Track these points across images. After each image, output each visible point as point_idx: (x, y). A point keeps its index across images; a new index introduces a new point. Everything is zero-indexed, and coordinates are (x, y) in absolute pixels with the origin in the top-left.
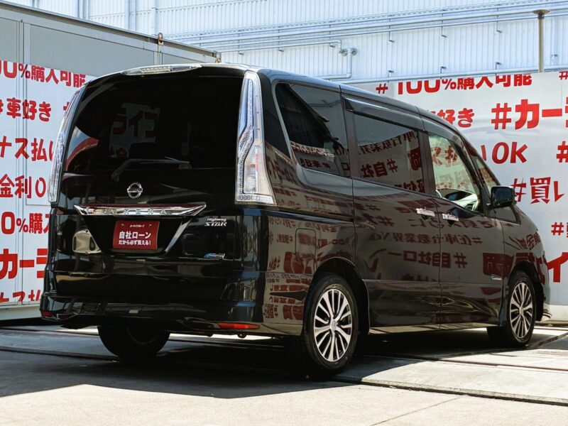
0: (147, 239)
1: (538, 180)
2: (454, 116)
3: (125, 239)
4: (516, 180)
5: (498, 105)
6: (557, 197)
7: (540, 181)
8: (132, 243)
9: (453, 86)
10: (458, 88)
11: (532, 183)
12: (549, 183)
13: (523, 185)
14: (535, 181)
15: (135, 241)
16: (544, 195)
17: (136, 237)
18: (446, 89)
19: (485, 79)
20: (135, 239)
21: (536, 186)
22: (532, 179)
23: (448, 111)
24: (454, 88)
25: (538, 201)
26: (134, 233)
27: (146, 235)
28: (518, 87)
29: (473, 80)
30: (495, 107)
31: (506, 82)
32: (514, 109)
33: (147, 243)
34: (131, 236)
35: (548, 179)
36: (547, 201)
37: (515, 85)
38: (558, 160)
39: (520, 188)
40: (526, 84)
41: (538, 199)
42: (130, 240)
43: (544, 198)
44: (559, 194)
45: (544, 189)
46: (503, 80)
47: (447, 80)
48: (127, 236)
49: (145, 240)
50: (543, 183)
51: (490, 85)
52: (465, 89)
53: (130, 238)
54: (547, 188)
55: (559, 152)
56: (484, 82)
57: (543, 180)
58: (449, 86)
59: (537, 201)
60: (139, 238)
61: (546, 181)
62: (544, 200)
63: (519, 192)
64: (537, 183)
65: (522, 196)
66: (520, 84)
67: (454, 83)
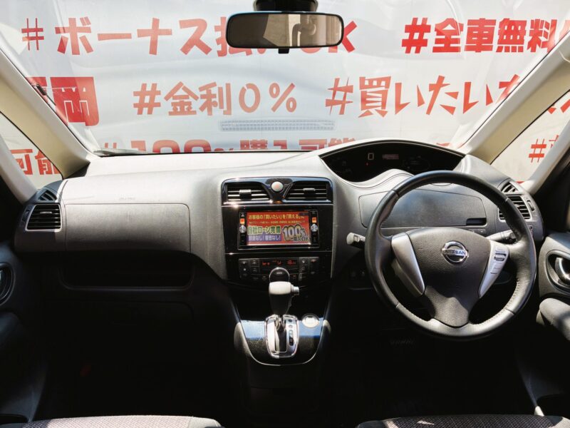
1: (371, 81)
4: (337, 81)
6: (399, 107)
7: (375, 83)
11: (362, 86)
12: (387, 86)
13: (348, 89)
14: (367, 83)
16: (380, 104)
21: (368, 90)
22: (362, 80)
25: (371, 114)
35: (388, 80)
36: (383, 113)
38: (405, 48)
39: (343, 93)
41: (371, 110)
43: (380, 109)
44: (402, 102)
45: (380, 95)
50: (379, 85)
54: (385, 94)
55: (407, 36)
57: (379, 80)
59: (368, 113)
61: (383, 83)
62: (378, 111)
63: (341, 99)
64: (371, 86)
65: (346, 105)
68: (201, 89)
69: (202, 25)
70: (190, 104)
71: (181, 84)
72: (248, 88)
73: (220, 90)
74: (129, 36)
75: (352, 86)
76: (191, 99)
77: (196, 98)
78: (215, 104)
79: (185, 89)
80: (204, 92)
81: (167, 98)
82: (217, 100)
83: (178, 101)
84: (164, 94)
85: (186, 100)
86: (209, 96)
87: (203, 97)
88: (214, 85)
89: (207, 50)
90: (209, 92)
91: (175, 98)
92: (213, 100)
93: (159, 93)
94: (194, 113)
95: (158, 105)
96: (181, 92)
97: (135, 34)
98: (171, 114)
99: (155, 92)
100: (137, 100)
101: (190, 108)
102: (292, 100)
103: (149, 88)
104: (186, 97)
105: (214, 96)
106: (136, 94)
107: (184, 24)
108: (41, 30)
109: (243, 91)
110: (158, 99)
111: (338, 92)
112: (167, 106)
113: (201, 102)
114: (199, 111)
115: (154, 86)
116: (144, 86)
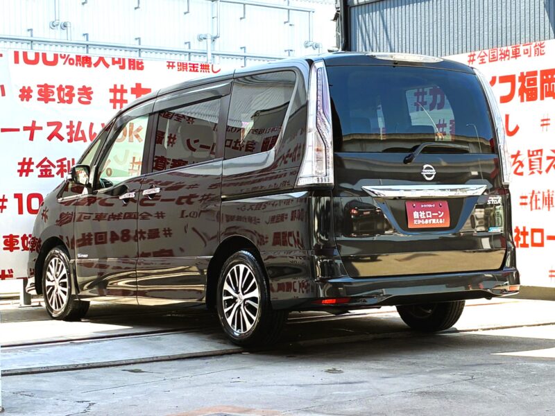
0: (441, 218)
2: (73, 92)
3: (420, 219)
5: (115, 86)
8: (427, 222)
9: (71, 62)
10: (77, 65)
15: (430, 220)
17: (430, 216)
18: (64, 64)
19: (101, 59)
20: (429, 218)
23: (67, 87)
24: (72, 64)
26: (427, 212)
27: (440, 214)
28: (132, 70)
29: (90, 58)
30: (113, 87)
31: (121, 65)
32: (129, 91)
33: (441, 221)
34: (425, 215)
37: (130, 68)
40: (139, 69)
42: (425, 219)
46: (119, 62)
47: (65, 55)
48: (421, 215)
49: (439, 218)
51: (107, 66)
52: (83, 66)
53: (424, 217)
56: (101, 62)
58: (68, 61)
60: (434, 217)
66: (134, 69)
67: (72, 59)
68: (58, 161)
69: (59, 125)
70: (51, 170)
71: (45, 159)
73: (69, 162)
74: (18, 130)
76: (51, 168)
77: (54, 167)
78: (65, 171)
79: (48, 161)
80: (59, 163)
81: (37, 167)
82: (66, 168)
84: (36, 164)
85: (48, 168)
86: (62, 166)
87: (58, 166)
88: (65, 159)
89: (61, 138)
90: (62, 163)
91: (42, 167)
92: (64, 168)
93: (33, 163)
94: (53, 176)
95: (32, 171)
96: (46, 163)
97: (22, 129)
98: (39, 176)
99: (30, 163)
100: (19, 168)
101: (50, 173)
103: (27, 161)
104: (49, 166)
105: (65, 166)
106: (19, 164)
107: (49, 124)
110: (32, 167)
112: (37, 171)
113: (58, 169)
114: (56, 175)
115: (30, 159)
116: (24, 159)
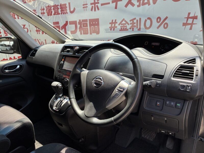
68: (130, 21)
70: (126, 26)
71: (124, 19)
72: (148, 19)
73: (137, 21)
74: (109, 3)
75: (197, 16)
76: (127, 25)
77: (128, 24)
79: (125, 21)
80: (132, 22)
81: (119, 25)
82: (136, 25)
83: (122, 25)
84: (119, 23)
85: (125, 25)
86: (133, 23)
87: (131, 24)
88: (135, 19)
89: (133, 5)
90: (133, 22)
91: (122, 24)
92: (134, 25)
93: (117, 23)
95: (116, 27)
96: (124, 22)
97: (111, 2)
98: (120, 30)
100: (110, 25)
101: (126, 28)
102: (167, 24)
103: (114, 21)
104: (125, 24)
105: (135, 23)
106: (110, 23)
108: (87, 4)
109: (146, 21)
110: (117, 25)
111: (189, 19)
112: (119, 27)
113: (130, 26)
114: (129, 29)
115: (116, 20)
116: (113, 20)
